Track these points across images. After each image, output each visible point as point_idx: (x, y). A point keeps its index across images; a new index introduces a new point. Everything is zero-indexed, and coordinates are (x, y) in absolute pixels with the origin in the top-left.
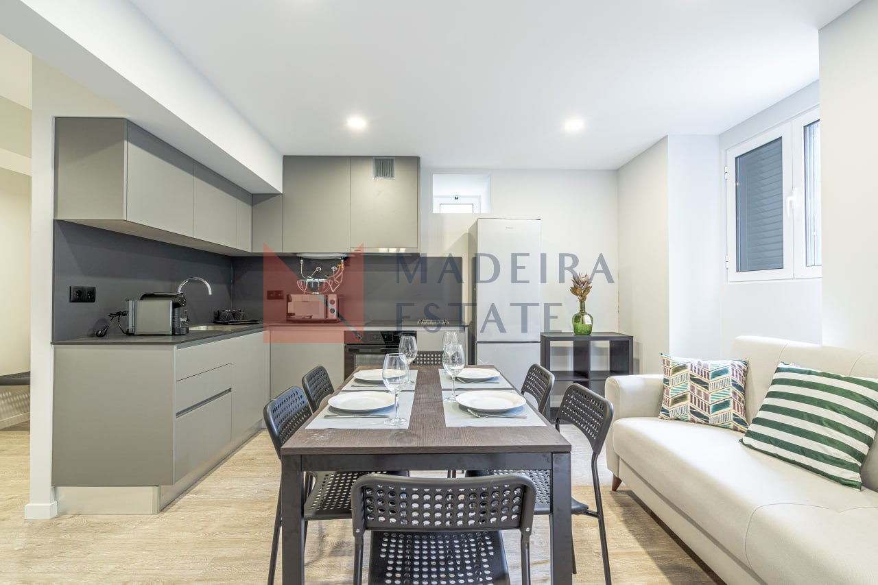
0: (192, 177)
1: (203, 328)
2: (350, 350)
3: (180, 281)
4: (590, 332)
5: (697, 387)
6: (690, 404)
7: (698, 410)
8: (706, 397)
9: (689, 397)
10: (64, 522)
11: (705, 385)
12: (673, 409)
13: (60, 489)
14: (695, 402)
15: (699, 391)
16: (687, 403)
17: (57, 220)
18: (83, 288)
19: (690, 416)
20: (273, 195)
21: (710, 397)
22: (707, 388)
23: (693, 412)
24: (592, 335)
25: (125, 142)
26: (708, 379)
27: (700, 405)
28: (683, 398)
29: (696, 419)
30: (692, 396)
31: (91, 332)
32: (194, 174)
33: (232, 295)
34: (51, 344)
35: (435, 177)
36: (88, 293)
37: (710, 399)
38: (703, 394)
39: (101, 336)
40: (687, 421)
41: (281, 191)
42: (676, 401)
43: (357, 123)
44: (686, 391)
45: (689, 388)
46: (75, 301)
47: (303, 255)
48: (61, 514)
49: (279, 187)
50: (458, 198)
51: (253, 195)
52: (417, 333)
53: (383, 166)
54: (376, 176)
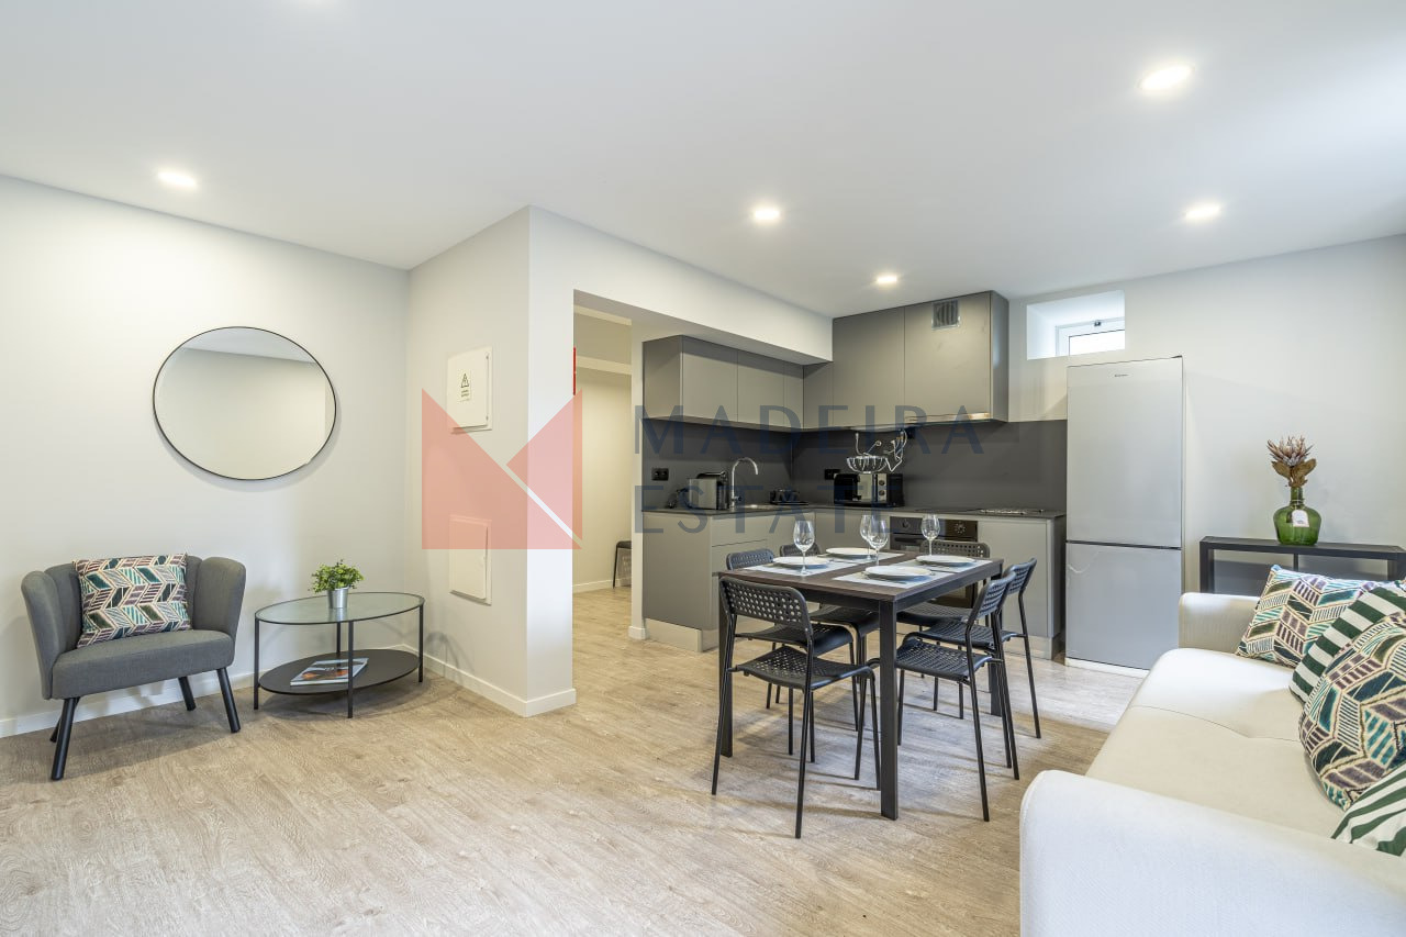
0: (735, 366)
1: (754, 506)
2: (897, 540)
3: (734, 461)
4: (1315, 540)
5: (1294, 614)
6: (1275, 637)
7: (1286, 646)
8: (1302, 631)
9: (1277, 627)
10: (647, 643)
11: (1306, 612)
12: (1251, 642)
13: (647, 619)
14: (1284, 635)
15: (1295, 621)
16: (1272, 635)
18: (661, 469)
19: (1275, 656)
20: (821, 365)
21: (1308, 629)
22: (1307, 617)
23: (1278, 649)
24: (1317, 546)
25: (681, 353)
26: (1315, 604)
27: (1290, 639)
28: (1269, 627)
29: (1284, 659)
30: (1281, 626)
32: (738, 363)
33: (792, 475)
36: (664, 472)
37: (1307, 633)
38: (1298, 625)
40: (1273, 662)
41: (830, 359)
42: (1257, 631)
43: (887, 280)
44: (1275, 618)
45: (1281, 615)
46: (654, 478)
48: (648, 639)
49: (827, 355)
50: (1099, 324)
51: (804, 367)
52: (979, 524)
53: (945, 311)
54: (936, 325)
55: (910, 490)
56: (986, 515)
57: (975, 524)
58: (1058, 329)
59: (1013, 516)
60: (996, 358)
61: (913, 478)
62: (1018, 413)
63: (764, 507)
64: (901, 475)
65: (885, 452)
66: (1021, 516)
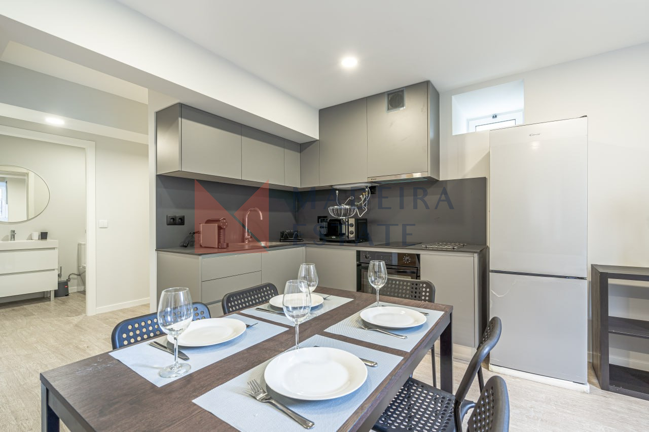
0: (239, 137)
17: (158, 175)
18: (176, 217)
20: (313, 142)
25: (180, 119)
31: (182, 244)
32: (241, 134)
33: (297, 220)
34: (156, 250)
35: (453, 97)
36: (179, 219)
39: (186, 247)
41: (318, 138)
43: (349, 63)
46: (169, 224)
47: (338, 187)
49: (316, 135)
50: (496, 116)
51: (301, 145)
52: (422, 257)
53: (395, 98)
54: (388, 109)
55: (372, 229)
56: (426, 249)
57: (418, 256)
58: (468, 121)
59: (447, 250)
60: (431, 135)
61: (374, 222)
62: (447, 174)
63: (274, 244)
64: (366, 220)
65: (356, 203)
66: (453, 250)
